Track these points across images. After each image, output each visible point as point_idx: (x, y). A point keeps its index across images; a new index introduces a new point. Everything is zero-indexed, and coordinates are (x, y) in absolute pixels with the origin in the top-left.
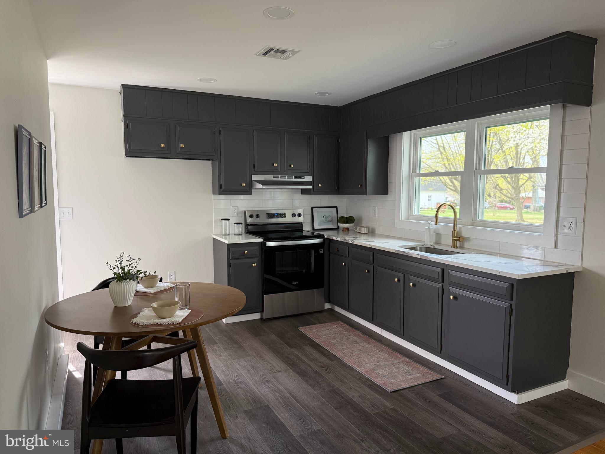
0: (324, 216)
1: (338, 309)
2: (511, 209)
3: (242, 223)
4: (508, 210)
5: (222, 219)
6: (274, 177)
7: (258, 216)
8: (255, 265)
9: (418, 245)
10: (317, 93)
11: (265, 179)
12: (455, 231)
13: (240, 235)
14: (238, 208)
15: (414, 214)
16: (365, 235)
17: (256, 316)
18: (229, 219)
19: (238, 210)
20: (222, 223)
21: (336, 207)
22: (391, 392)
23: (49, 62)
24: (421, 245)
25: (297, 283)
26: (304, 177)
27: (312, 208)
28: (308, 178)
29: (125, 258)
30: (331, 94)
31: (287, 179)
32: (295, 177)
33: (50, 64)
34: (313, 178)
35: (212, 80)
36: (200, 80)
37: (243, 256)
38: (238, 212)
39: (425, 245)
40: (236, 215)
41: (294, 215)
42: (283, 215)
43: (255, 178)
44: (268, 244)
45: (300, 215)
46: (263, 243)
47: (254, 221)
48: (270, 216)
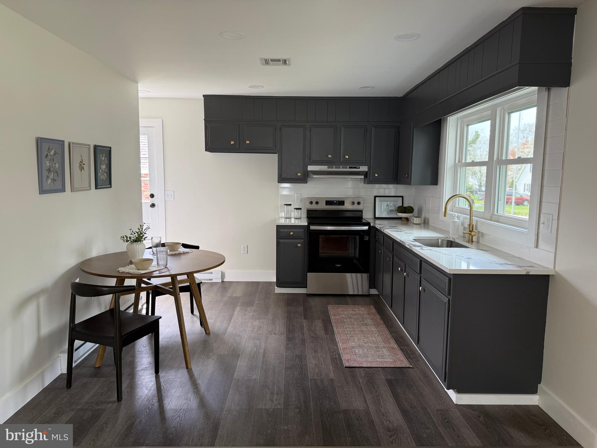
0: (387, 206)
3: (301, 209)
5: (285, 205)
6: (328, 168)
7: (317, 203)
8: (299, 245)
9: (440, 238)
10: (361, 88)
11: (320, 169)
12: (470, 224)
13: (298, 218)
14: (301, 195)
15: (457, 206)
16: (417, 226)
17: (303, 291)
18: (291, 205)
19: (301, 197)
20: (285, 207)
21: (402, 197)
22: (346, 367)
24: (443, 237)
25: (341, 266)
26: (359, 167)
27: (375, 197)
28: (364, 169)
30: (374, 87)
31: (341, 170)
32: (350, 168)
34: (369, 169)
35: (260, 86)
36: (250, 87)
37: (289, 237)
38: (301, 198)
39: (447, 238)
40: (299, 201)
41: (353, 203)
42: (342, 203)
43: (310, 168)
44: (312, 228)
45: (359, 203)
46: (308, 227)
47: (314, 207)
48: (328, 203)
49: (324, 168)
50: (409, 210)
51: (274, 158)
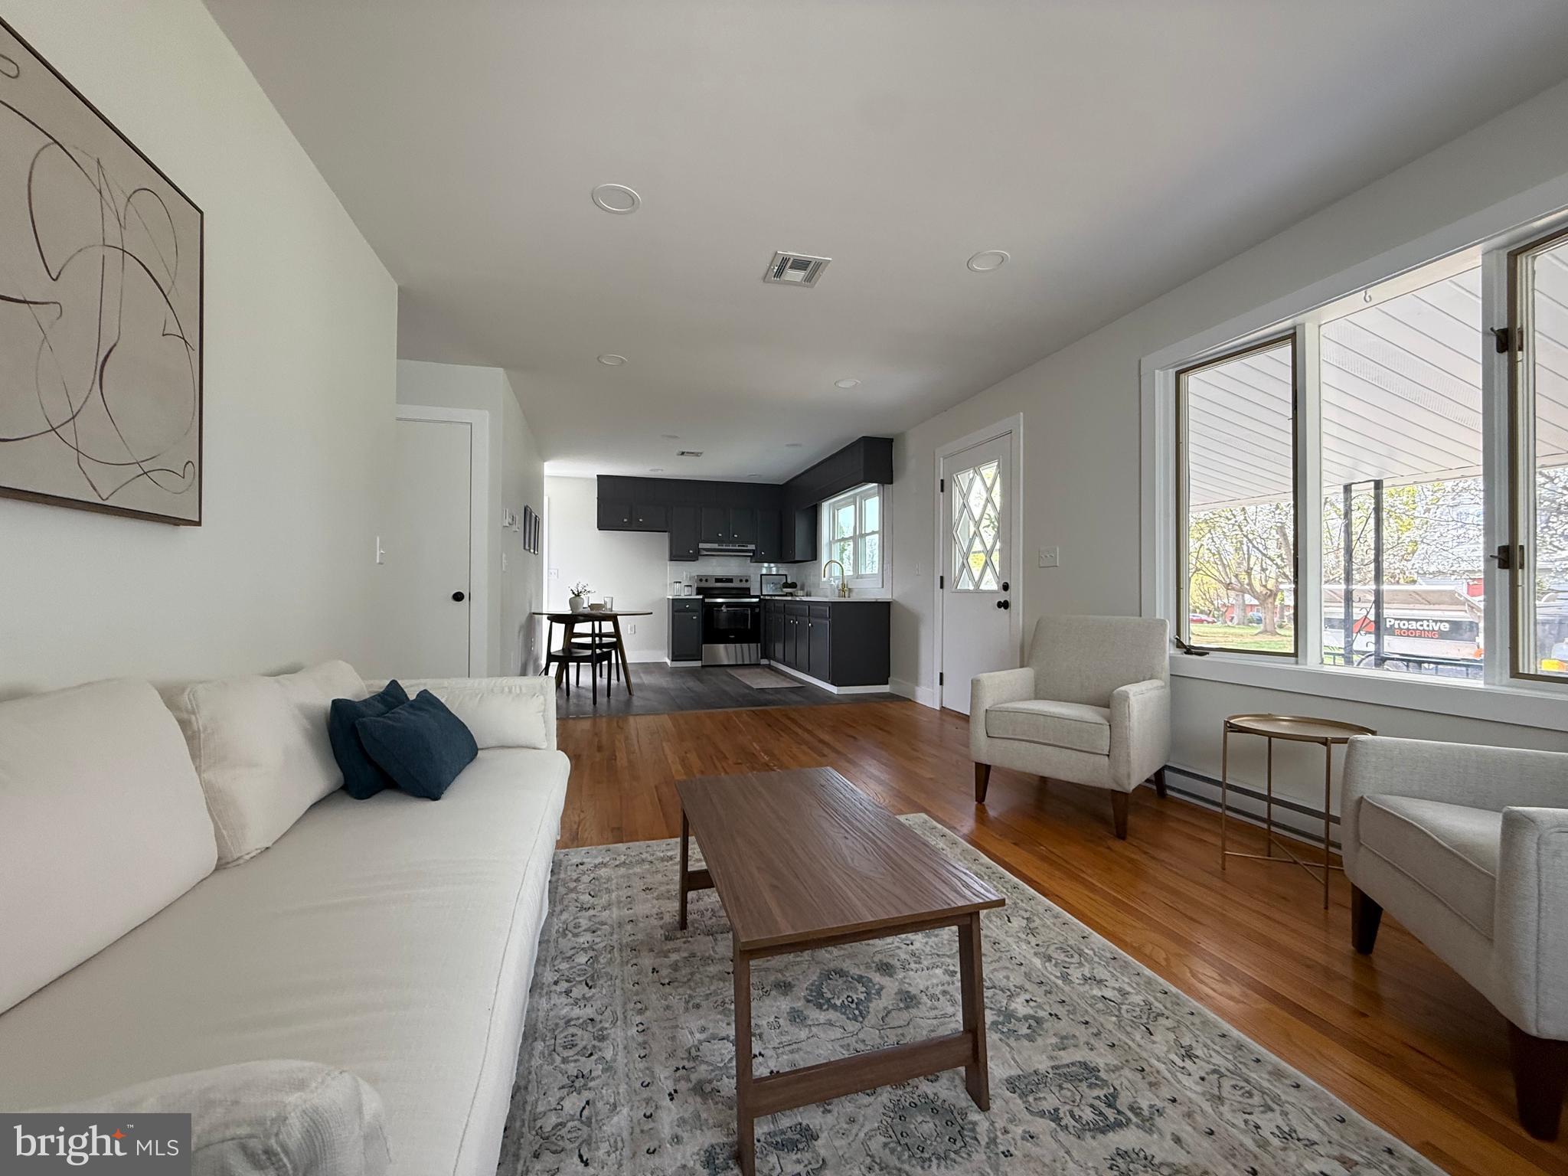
0: (773, 583)
1: (773, 663)
2: (1209, 622)
3: (691, 585)
4: (1205, 624)
5: (674, 582)
6: (719, 546)
7: (706, 580)
8: (695, 617)
11: (711, 547)
13: (690, 593)
17: (698, 664)
18: (681, 581)
19: (690, 574)
20: (675, 584)
21: (786, 575)
23: (546, 464)
25: (735, 637)
26: (748, 545)
27: (762, 575)
28: (752, 547)
29: (580, 586)
31: (731, 548)
32: (739, 545)
33: (547, 465)
34: (757, 547)
37: (684, 610)
38: (690, 576)
40: (689, 578)
41: (741, 581)
42: (730, 580)
43: (701, 546)
44: (707, 600)
45: (747, 581)
46: (703, 599)
47: (704, 585)
48: (718, 580)
49: (715, 546)
50: (793, 585)
51: (665, 537)
